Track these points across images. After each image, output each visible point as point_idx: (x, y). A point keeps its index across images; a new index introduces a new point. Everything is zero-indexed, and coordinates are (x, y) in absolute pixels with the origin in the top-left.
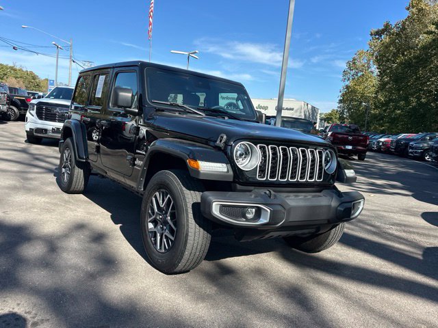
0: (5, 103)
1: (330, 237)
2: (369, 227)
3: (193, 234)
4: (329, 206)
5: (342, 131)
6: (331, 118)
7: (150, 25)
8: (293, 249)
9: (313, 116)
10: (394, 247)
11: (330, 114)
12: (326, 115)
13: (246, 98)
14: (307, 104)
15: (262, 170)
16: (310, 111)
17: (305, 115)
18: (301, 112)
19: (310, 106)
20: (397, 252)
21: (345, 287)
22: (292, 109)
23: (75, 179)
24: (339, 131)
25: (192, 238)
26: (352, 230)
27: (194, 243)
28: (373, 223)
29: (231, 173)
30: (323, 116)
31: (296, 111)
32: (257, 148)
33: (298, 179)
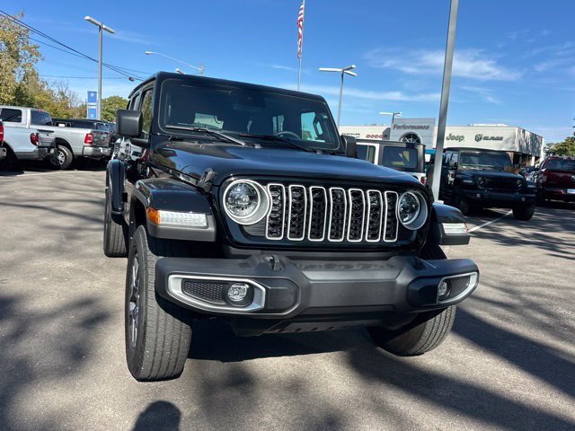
0: (107, 145)
1: (426, 333)
2: (539, 316)
3: (155, 323)
4: (392, 283)
5: (566, 167)
6: (566, 150)
7: (300, 37)
8: (379, 348)
9: (533, 149)
10: (563, 352)
11: (564, 145)
12: (557, 145)
13: (325, 117)
14: (524, 131)
15: (276, 224)
16: (529, 141)
17: (521, 146)
18: (514, 143)
19: (528, 134)
20: (564, 362)
21: (419, 420)
22: (501, 139)
23: (112, 238)
24: (559, 166)
25: (154, 330)
26: (508, 320)
27: (157, 338)
28: (553, 309)
29: (212, 229)
30: (553, 147)
31: (507, 141)
32: (266, 189)
33: (346, 237)
